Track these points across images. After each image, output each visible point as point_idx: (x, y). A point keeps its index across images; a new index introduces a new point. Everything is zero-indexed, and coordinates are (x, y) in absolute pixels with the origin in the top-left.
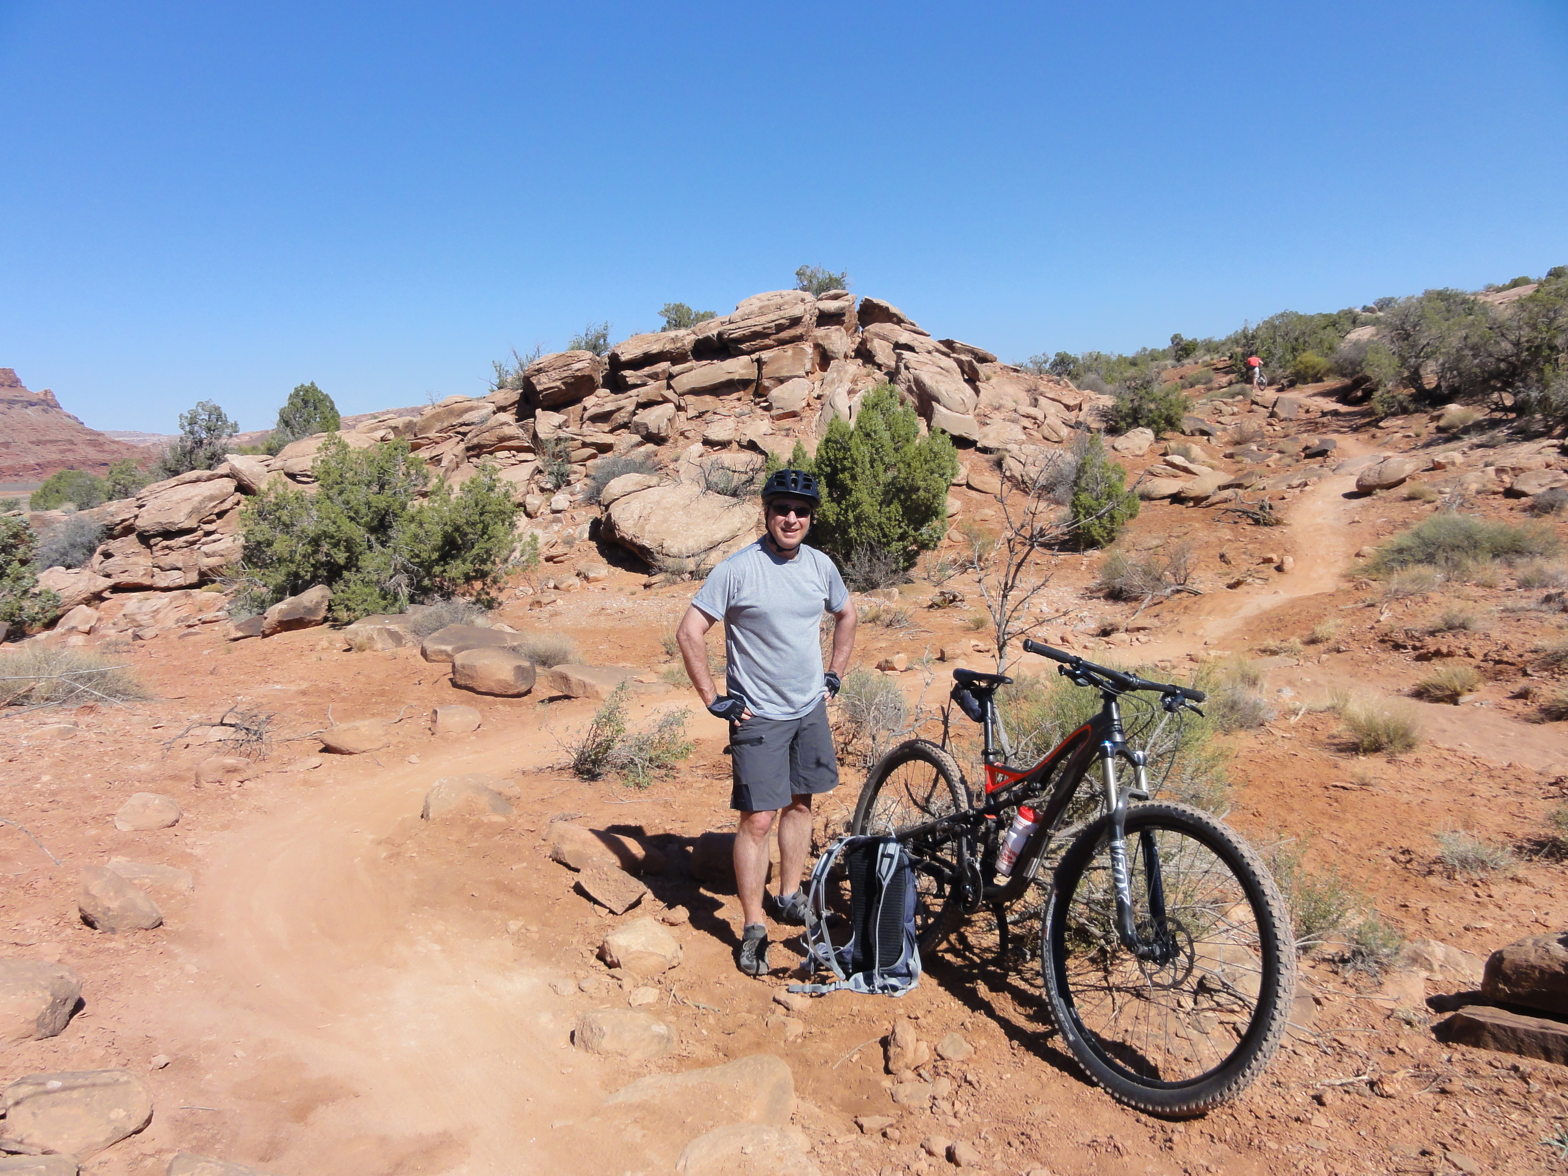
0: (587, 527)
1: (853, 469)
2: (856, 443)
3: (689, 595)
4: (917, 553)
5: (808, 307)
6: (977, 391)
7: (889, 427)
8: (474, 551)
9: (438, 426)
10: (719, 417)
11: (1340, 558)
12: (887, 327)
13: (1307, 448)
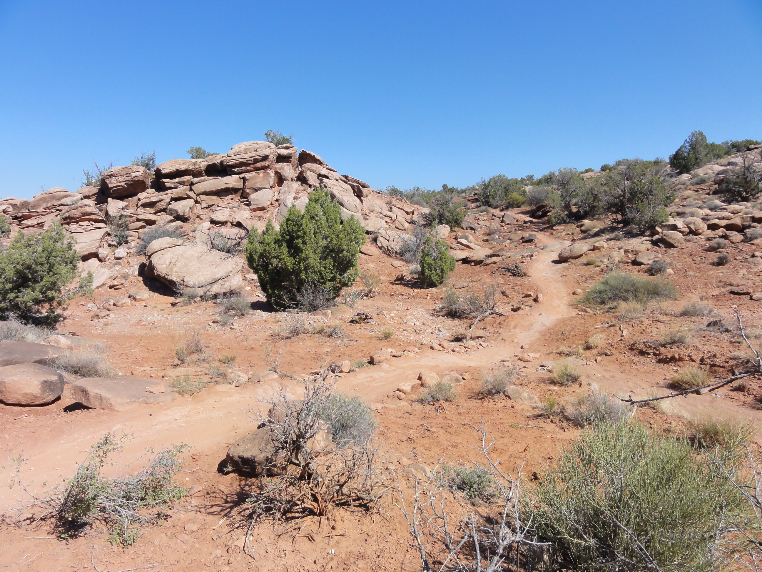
0: (137, 268)
1: (304, 237)
2: (306, 222)
3: (198, 312)
4: (341, 289)
5: (272, 150)
6: (362, 201)
7: (325, 213)
8: (42, 283)
9: (44, 205)
10: (220, 208)
11: (565, 295)
12: (314, 166)
13: (523, 238)
